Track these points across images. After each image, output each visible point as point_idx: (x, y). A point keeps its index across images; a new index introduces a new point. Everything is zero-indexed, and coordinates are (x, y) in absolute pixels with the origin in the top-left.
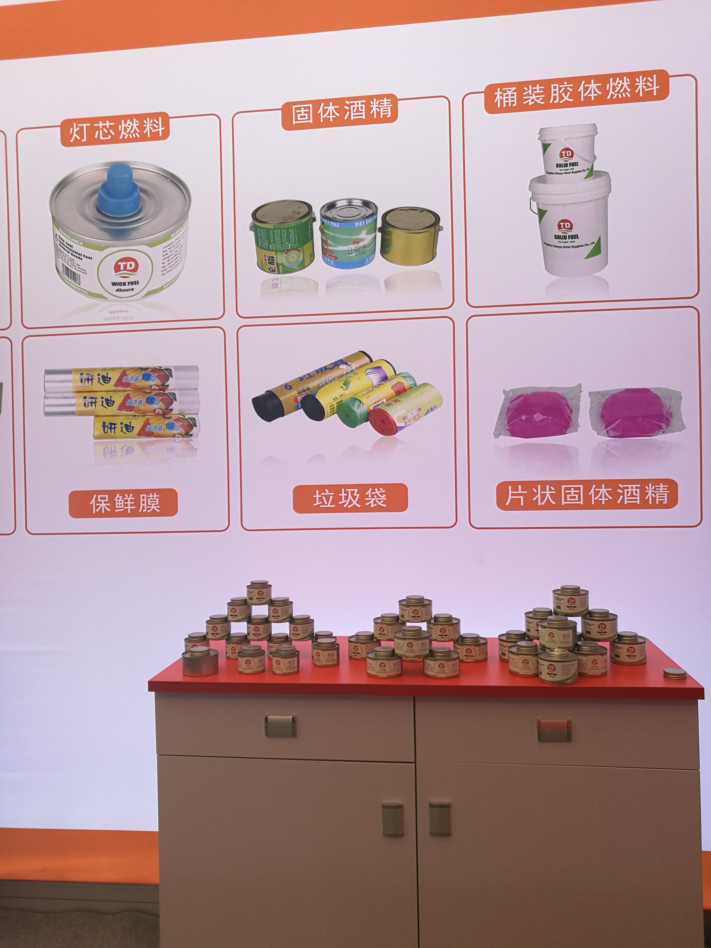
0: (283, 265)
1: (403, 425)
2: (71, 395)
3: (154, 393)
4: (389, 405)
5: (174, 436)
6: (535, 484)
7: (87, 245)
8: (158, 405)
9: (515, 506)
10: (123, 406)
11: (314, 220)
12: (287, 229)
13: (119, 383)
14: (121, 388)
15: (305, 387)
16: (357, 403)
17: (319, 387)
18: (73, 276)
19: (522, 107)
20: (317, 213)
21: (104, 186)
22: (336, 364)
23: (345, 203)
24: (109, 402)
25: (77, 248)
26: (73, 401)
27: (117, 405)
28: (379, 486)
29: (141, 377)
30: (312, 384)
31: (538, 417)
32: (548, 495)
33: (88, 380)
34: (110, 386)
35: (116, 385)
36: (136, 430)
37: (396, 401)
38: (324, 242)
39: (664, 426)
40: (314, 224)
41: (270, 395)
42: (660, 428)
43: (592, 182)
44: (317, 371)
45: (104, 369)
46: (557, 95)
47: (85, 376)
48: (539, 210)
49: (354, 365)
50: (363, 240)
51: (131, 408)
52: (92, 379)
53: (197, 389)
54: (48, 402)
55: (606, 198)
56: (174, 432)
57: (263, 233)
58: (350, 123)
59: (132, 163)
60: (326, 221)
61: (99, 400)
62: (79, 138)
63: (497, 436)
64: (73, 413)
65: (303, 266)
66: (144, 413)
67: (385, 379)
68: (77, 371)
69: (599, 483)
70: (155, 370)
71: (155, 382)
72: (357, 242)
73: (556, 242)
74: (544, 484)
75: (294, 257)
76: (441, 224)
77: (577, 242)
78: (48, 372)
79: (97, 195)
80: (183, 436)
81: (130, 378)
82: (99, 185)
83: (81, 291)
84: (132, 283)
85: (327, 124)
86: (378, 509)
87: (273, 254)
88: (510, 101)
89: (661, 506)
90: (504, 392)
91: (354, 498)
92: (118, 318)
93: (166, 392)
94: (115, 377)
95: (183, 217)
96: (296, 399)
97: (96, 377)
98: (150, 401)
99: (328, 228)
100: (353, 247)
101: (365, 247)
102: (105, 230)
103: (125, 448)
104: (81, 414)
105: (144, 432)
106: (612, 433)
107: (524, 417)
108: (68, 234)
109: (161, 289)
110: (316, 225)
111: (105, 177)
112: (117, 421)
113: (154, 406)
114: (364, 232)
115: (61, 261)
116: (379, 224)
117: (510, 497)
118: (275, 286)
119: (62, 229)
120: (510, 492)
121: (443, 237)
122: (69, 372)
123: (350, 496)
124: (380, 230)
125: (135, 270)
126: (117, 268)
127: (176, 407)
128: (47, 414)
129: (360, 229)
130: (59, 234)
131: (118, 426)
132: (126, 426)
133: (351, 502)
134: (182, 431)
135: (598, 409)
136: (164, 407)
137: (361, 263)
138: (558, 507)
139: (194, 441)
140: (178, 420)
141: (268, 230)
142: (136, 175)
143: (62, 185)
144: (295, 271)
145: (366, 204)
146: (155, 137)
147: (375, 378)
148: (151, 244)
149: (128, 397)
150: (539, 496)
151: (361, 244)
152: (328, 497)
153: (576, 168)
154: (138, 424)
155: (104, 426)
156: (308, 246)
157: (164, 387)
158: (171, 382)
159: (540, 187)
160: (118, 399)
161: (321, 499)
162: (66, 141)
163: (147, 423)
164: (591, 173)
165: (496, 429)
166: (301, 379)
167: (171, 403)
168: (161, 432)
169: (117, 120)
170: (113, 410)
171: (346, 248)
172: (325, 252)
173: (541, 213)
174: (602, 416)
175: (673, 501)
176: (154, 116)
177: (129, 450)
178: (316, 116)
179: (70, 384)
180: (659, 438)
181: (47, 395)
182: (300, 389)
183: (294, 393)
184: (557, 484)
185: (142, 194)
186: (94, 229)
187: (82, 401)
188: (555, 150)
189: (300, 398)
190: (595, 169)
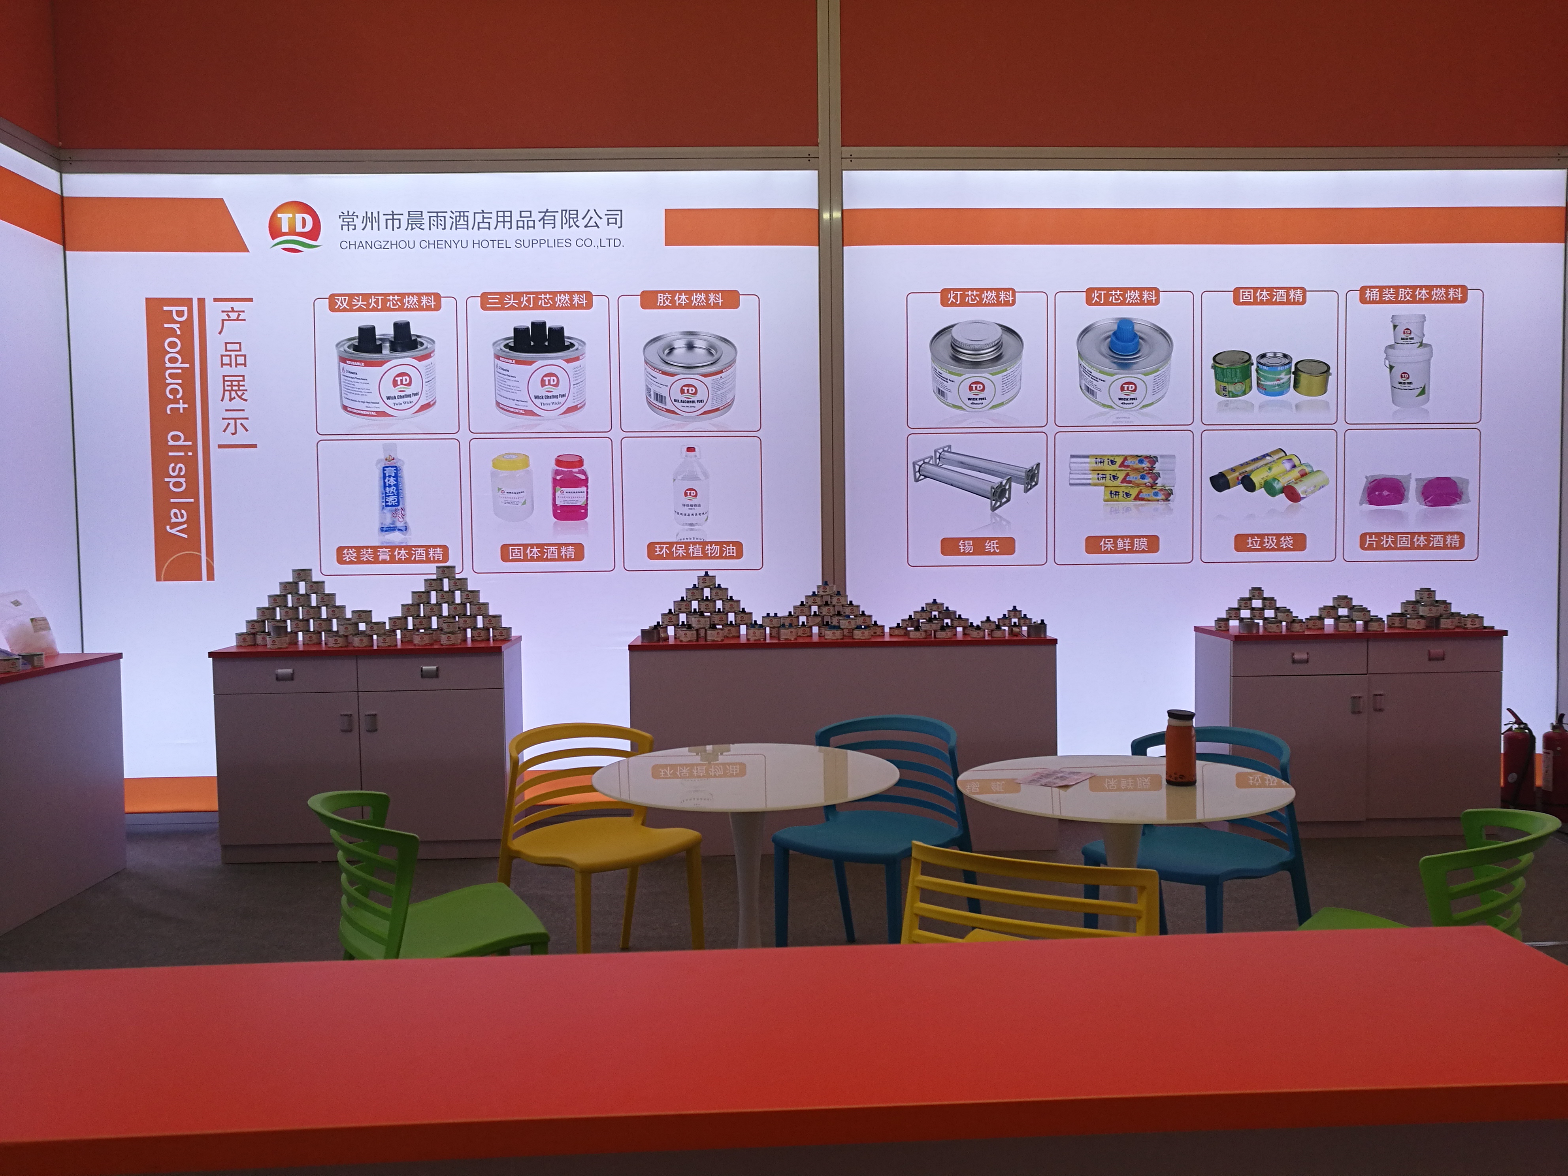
0: (1233, 393)
1: (1305, 496)
2: (1090, 472)
3: (1145, 472)
4: (1296, 483)
5: (1158, 501)
6: (1382, 534)
7: (1101, 372)
8: (1148, 480)
9: (1370, 548)
10: (1124, 481)
11: (1252, 364)
12: (1235, 369)
13: (1122, 465)
14: (1123, 469)
15: (1244, 470)
16: (1277, 481)
17: (1252, 471)
18: (1092, 393)
19: (1381, 301)
20: (1254, 360)
21: (1115, 334)
22: (1264, 456)
23: (1272, 355)
24: (1115, 477)
25: (1094, 373)
26: (1090, 476)
27: (1120, 479)
28: (1289, 535)
29: (1137, 462)
30: (1248, 469)
31: (1385, 493)
32: (1390, 541)
33: (1101, 462)
34: (1116, 467)
35: (1120, 466)
36: (1133, 496)
37: (1301, 481)
38: (1258, 379)
39: (1458, 499)
40: (1253, 367)
41: (1222, 475)
42: (1456, 501)
43: (1422, 350)
44: (1252, 460)
45: (1112, 456)
46: (1403, 295)
47: (1099, 460)
48: (1390, 365)
49: (1275, 457)
50: (1282, 379)
51: (1130, 482)
52: (1103, 462)
53: (1174, 470)
54: (1072, 476)
55: (1429, 360)
56: (1158, 498)
57: (1219, 371)
58: (1276, 303)
59: (1136, 319)
60: (1260, 365)
61: (1108, 476)
62: (1098, 300)
63: (1361, 504)
64: (1089, 484)
65: (1244, 393)
66: (1138, 485)
67: (1294, 466)
68: (1093, 456)
69: (1419, 534)
70: (1147, 457)
71: (1146, 465)
72: (1279, 380)
73: (1399, 386)
74: (1387, 534)
75: (1239, 387)
76: (1331, 372)
77: (1412, 386)
78: (1072, 456)
79: (1110, 339)
80: (1164, 500)
81: (1128, 462)
82: (1113, 332)
83: (1098, 403)
84: (1132, 399)
85: (1262, 303)
86: (1288, 549)
87: (1225, 385)
88: (1375, 297)
89: (1455, 548)
90: (1366, 477)
91: (1273, 542)
92: (1122, 422)
93: (1154, 472)
94: (1119, 461)
95: (1168, 357)
96: (1238, 478)
97: (1106, 461)
98: (1143, 477)
99: (1261, 370)
100: (1276, 383)
101: (1284, 383)
102: (1114, 363)
103: (1125, 509)
104: (1095, 485)
105: (1137, 498)
106: (1428, 504)
107: (1377, 493)
108: (1089, 364)
109: (1152, 404)
110: (1254, 368)
111: (1115, 327)
112: (1120, 490)
113: (1145, 481)
114: (1284, 373)
115: (1083, 382)
116: (1293, 370)
117: (1368, 542)
118: (1227, 405)
119: (1085, 360)
120: (1368, 539)
121: (1332, 379)
122: (1087, 457)
123: (1270, 541)
124: (1294, 373)
125: (1135, 390)
126: (1122, 389)
127: (1160, 481)
128: (1071, 484)
129: (1281, 372)
130: (1083, 364)
131: (1121, 494)
132: (1126, 493)
133: (1271, 545)
134: (1163, 497)
135: (1420, 489)
136: (1152, 481)
137: (1281, 393)
138: (1396, 548)
139: (1171, 504)
140: (1161, 490)
141: (1224, 369)
142: (1136, 327)
143: (1086, 331)
144: (1240, 396)
145: (1285, 356)
146: (1150, 303)
147: (1288, 466)
148: (1146, 374)
149: (1127, 475)
150: (1384, 542)
151: (1282, 381)
152: (1256, 541)
153: (1413, 341)
154: (1134, 492)
155: (1111, 493)
156: (1247, 381)
157: (1152, 469)
158: (1157, 465)
159: (1391, 351)
160: (1121, 476)
161: (1252, 543)
162: (1089, 302)
163: (1140, 492)
164: (1421, 344)
165: (1361, 500)
166: (1242, 465)
167: (1157, 479)
168: (1150, 498)
169: (1124, 290)
170: (1117, 483)
171: (1272, 383)
172: (1258, 385)
173: (1391, 368)
174: (1423, 494)
175: (1462, 545)
176: (1150, 289)
177: (1128, 509)
178: (1255, 298)
179: (1088, 465)
180: (1454, 507)
181: (1072, 472)
182: (1241, 471)
183: (1237, 474)
184: (1395, 534)
185: (1140, 340)
186: (1107, 361)
187: (1096, 476)
188: (1400, 329)
189: (1240, 478)
190: (1424, 342)
